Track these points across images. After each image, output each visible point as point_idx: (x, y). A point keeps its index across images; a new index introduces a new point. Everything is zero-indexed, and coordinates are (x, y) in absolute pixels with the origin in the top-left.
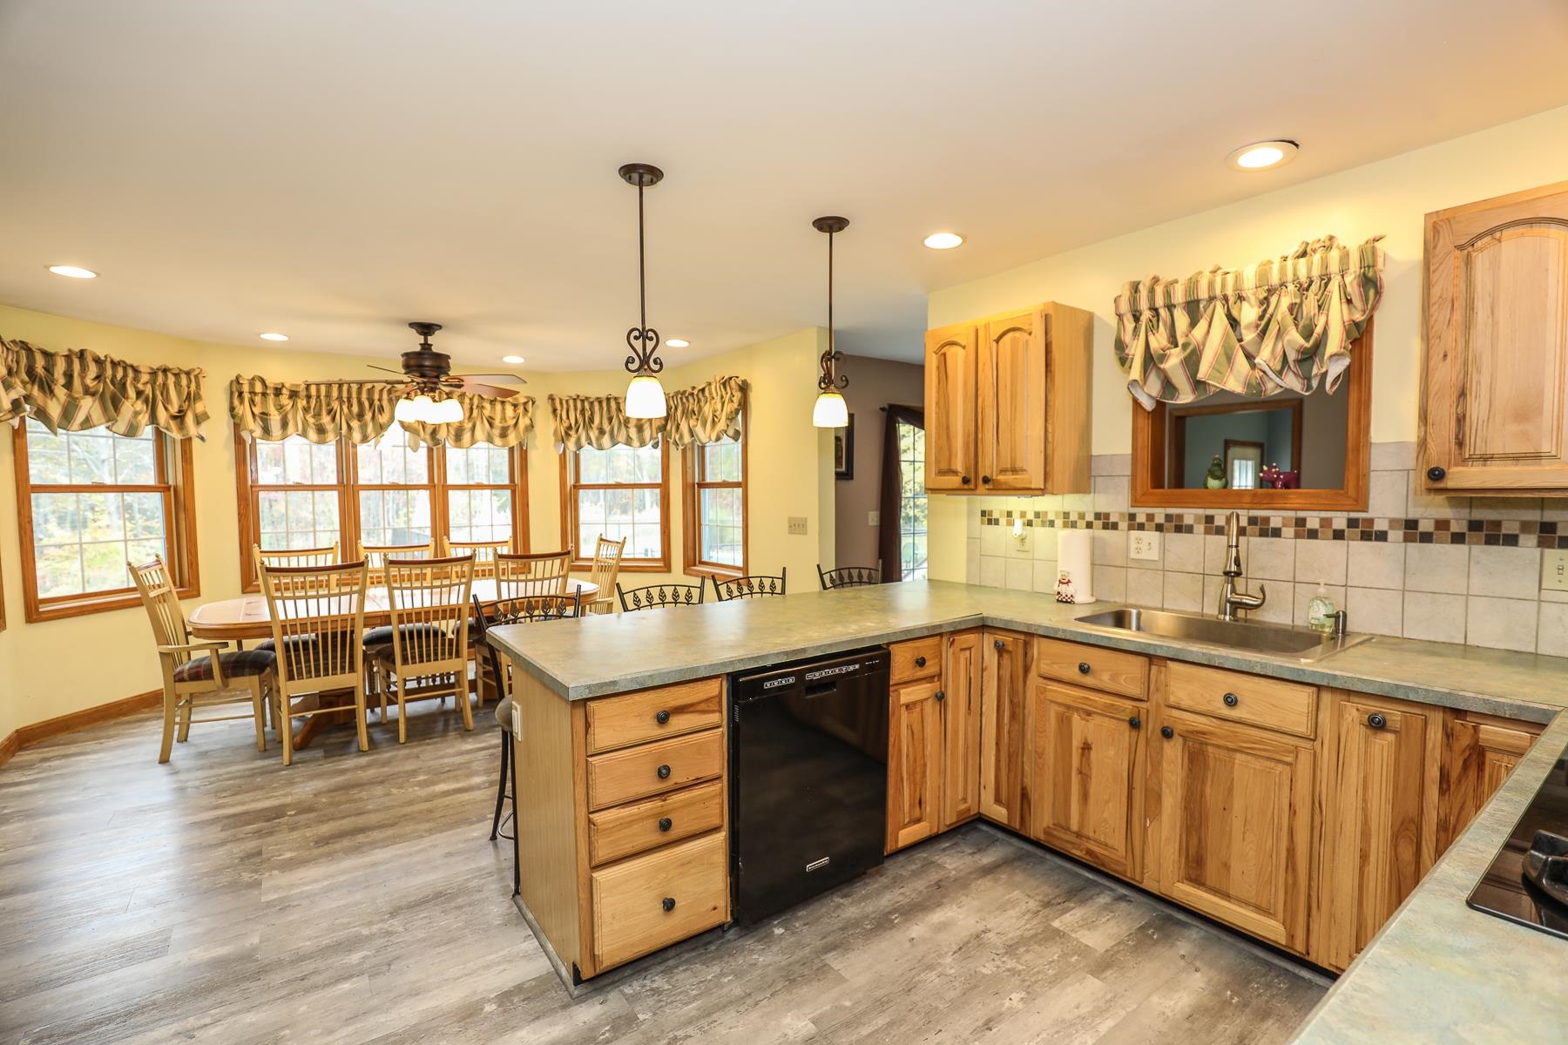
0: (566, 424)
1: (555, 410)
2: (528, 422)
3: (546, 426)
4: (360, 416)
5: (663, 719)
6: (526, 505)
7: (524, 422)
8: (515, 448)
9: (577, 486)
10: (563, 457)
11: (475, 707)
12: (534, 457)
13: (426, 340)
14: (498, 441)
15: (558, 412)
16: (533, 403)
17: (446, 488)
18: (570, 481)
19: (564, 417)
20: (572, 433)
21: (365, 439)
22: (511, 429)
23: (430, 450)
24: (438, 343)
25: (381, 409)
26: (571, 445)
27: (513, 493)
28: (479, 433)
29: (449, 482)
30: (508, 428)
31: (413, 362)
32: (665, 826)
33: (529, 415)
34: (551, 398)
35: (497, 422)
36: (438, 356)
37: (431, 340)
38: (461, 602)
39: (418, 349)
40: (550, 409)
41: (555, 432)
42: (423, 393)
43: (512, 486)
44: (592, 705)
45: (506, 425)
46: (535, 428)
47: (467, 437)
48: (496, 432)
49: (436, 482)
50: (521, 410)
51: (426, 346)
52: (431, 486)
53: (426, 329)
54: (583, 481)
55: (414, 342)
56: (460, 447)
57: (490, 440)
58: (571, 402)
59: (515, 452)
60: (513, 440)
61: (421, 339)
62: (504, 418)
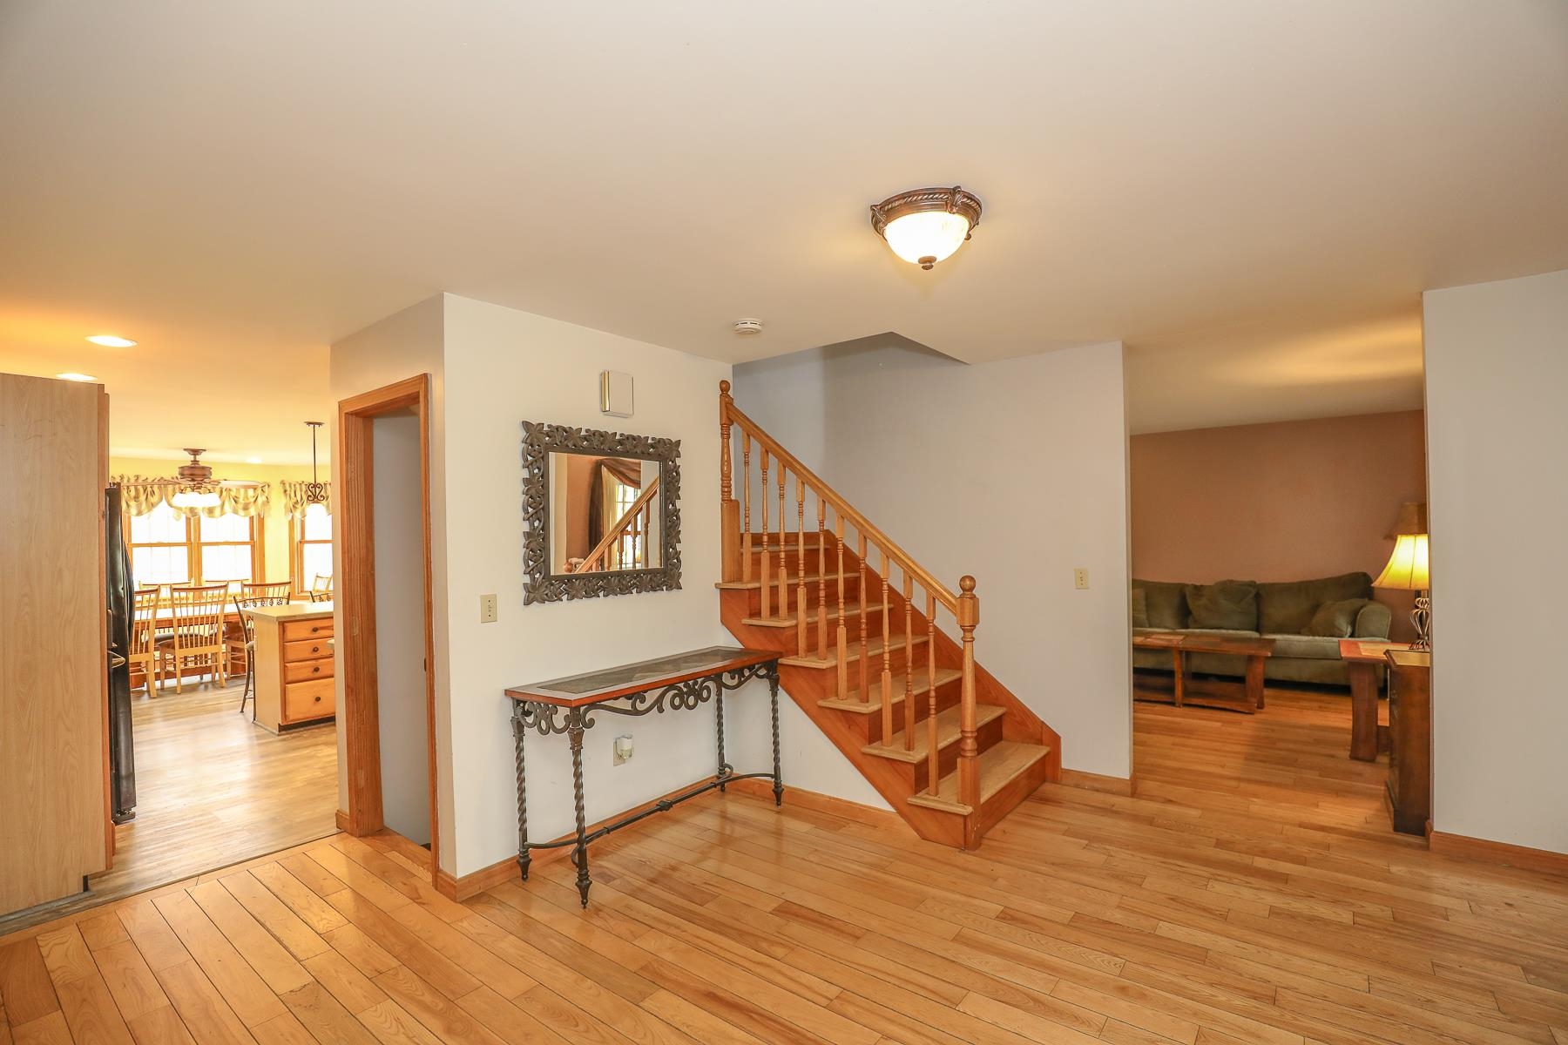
0: (294, 500)
1: (285, 491)
2: (264, 499)
3: (279, 502)
4: (136, 498)
5: (315, 630)
6: (263, 555)
7: (260, 500)
8: (255, 518)
9: (302, 542)
10: (291, 524)
11: (226, 680)
12: (268, 522)
13: (195, 458)
14: (241, 512)
15: (288, 492)
16: (269, 486)
17: (200, 545)
18: (297, 537)
19: (293, 495)
20: (299, 506)
21: (139, 513)
22: (252, 504)
23: (188, 520)
24: (203, 459)
25: (153, 493)
26: (298, 515)
27: (253, 547)
28: (227, 507)
29: (203, 540)
30: (249, 503)
31: (186, 472)
32: (317, 670)
33: (266, 494)
34: (283, 483)
35: (241, 500)
36: (203, 468)
37: (198, 458)
38: (218, 612)
39: (189, 464)
40: (282, 490)
41: (286, 506)
42: (193, 490)
43: (252, 542)
44: (286, 624)
45: (248, 502)
46: (271, 503)
47: (217, 512)
48: (240, 506)
49: (192, 540)
50: (259, 491)
51: (195, 461)
52: (188, 543)
53: (195, 452)
54: (307, 538)
55: (187, 459)
56: (213, 517)
57: (235, 512)
58: (298, 486)
59: (255, 520)
60: (253, 511)
61: (192, 458)
62: (246, 497)
